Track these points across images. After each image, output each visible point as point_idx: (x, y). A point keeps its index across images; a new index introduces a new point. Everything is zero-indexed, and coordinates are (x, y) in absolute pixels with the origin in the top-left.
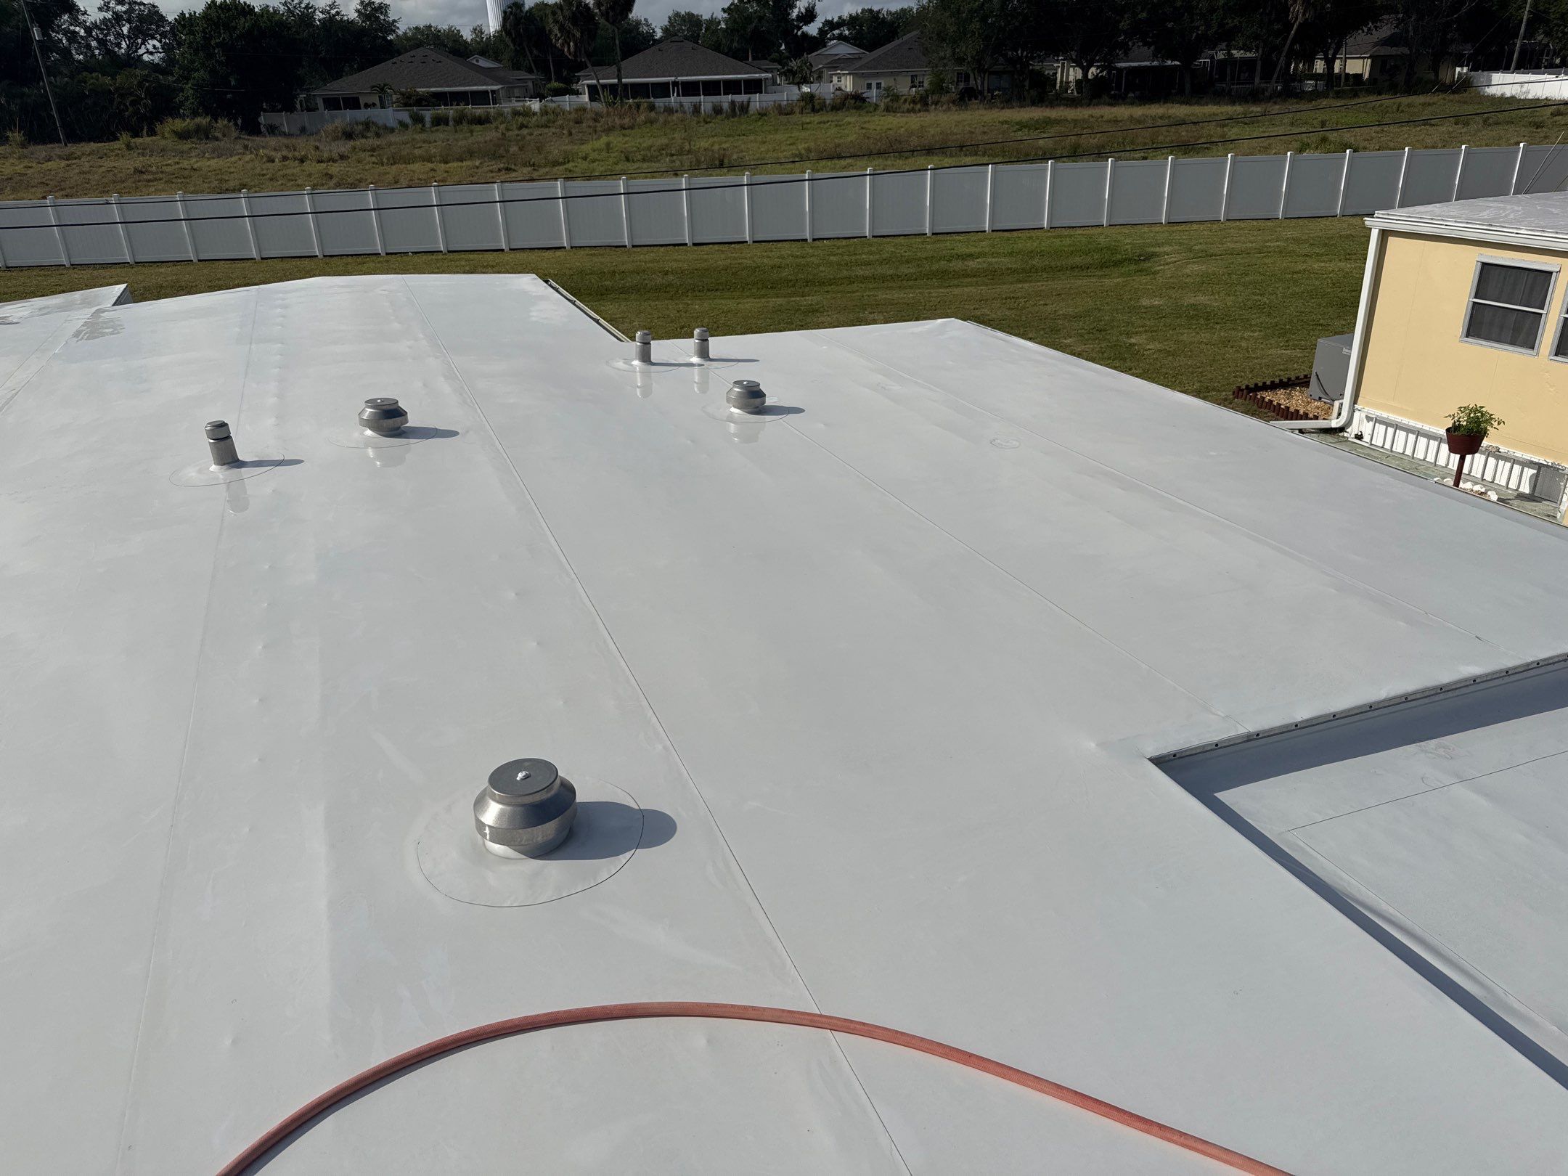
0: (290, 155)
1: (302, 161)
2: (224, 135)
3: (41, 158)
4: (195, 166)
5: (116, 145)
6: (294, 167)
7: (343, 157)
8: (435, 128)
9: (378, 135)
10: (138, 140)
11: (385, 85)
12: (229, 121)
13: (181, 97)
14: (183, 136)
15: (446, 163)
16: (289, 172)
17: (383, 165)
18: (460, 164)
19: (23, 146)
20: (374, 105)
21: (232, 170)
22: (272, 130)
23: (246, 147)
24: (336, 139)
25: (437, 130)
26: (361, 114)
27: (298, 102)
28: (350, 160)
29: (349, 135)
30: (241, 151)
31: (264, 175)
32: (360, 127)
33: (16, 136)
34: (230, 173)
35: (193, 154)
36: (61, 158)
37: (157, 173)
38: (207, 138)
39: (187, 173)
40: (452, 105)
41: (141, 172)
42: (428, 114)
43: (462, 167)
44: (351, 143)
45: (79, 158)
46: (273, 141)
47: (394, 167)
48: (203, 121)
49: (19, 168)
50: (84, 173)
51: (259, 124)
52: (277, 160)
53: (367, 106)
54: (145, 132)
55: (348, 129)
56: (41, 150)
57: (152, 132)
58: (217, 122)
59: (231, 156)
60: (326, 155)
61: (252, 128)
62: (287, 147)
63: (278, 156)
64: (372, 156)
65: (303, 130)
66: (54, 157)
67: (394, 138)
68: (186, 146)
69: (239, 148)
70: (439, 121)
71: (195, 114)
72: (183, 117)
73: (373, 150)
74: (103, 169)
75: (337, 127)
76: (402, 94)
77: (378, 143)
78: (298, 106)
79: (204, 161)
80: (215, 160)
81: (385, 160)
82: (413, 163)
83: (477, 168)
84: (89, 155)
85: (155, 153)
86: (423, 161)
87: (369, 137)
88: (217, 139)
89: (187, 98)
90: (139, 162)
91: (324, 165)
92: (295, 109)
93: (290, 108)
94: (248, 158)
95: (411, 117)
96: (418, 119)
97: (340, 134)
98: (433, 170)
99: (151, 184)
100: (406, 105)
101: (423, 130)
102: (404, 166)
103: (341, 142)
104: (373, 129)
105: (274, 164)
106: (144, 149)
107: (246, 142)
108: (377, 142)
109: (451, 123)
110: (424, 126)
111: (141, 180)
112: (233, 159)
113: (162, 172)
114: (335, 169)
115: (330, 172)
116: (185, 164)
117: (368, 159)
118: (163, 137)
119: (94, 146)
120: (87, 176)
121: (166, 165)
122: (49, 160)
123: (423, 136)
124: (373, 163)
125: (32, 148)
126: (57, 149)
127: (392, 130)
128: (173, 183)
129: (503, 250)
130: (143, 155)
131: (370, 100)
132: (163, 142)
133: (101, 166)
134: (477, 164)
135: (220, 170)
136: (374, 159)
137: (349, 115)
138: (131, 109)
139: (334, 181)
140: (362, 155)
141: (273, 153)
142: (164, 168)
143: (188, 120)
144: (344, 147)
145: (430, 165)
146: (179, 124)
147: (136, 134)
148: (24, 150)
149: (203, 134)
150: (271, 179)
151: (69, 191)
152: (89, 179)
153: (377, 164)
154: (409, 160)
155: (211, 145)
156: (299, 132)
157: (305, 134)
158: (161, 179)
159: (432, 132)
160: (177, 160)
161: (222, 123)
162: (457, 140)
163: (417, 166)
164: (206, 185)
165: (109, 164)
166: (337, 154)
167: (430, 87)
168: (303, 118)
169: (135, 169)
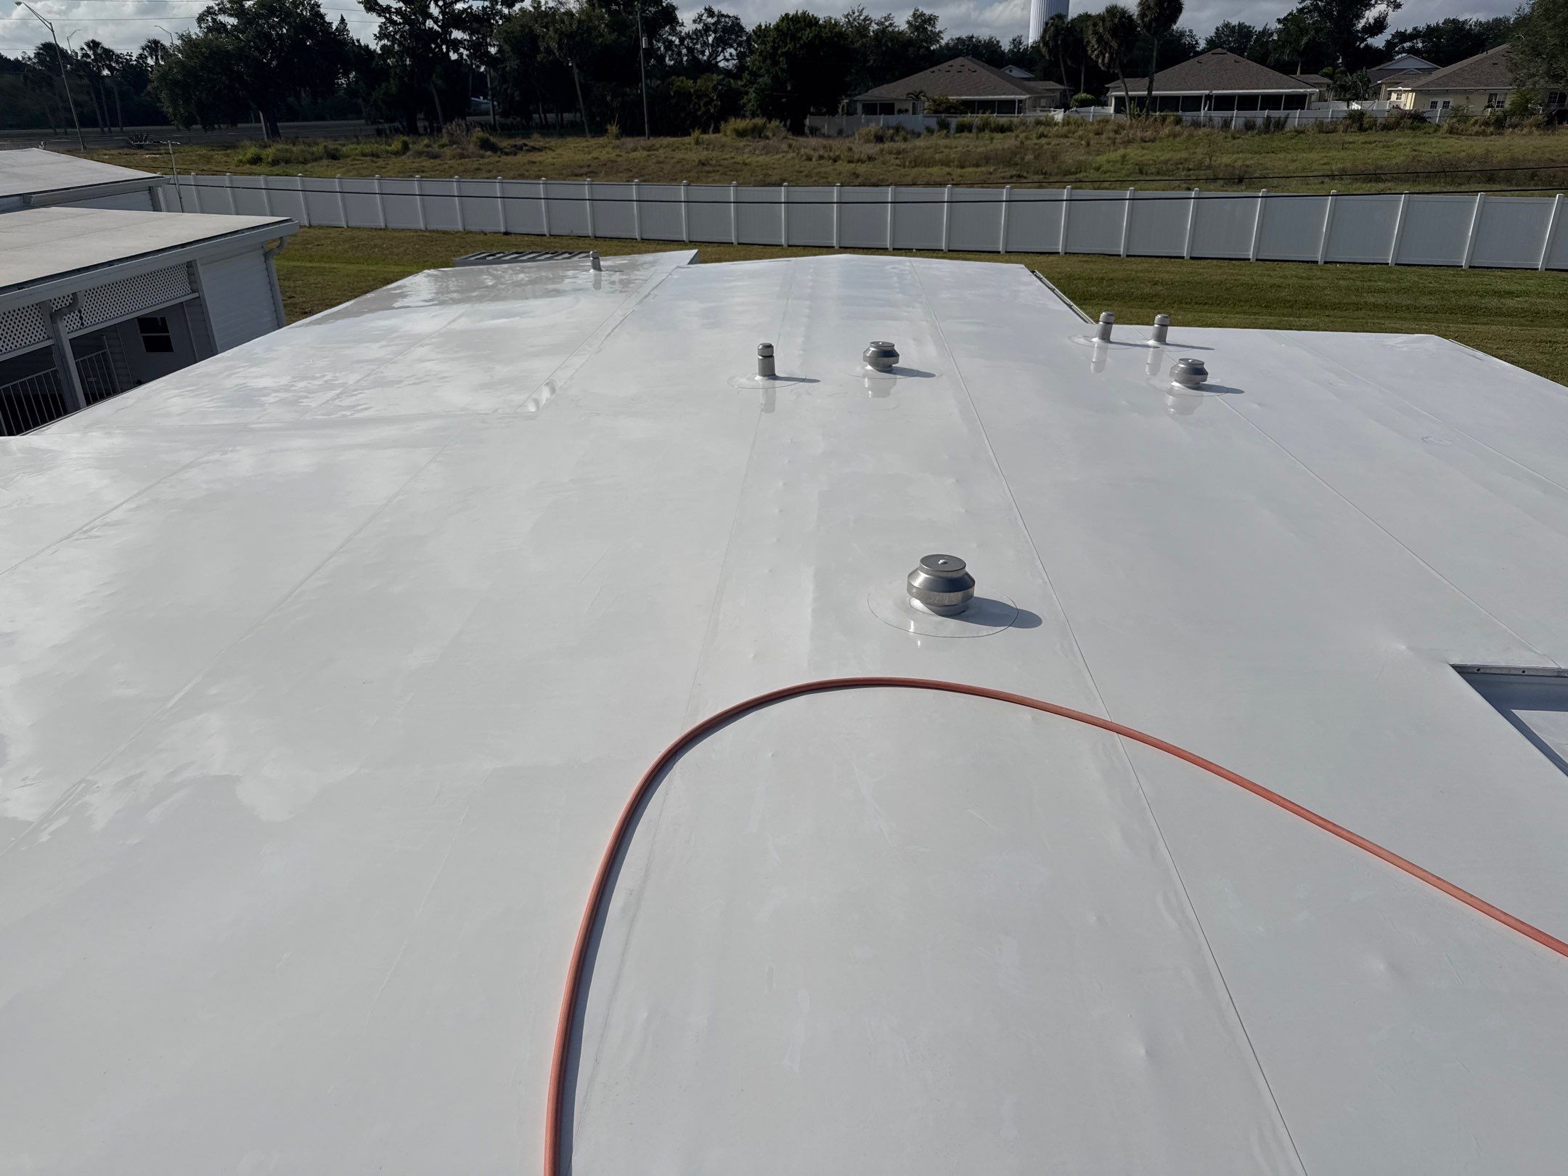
0: (826, 155)
1: (835, 161)
2: (774, 136)
3: (629, 148)
4: (747, 161)
5: (687, 139)
6: (827, 167)
7: (870, 158)
8: (958, 135)
9: (905, 140)
10: (706, 137)
11: (920, 92)
12: (781, 122)
13: (745, 100)
14: (741, 134)
15: (963, 167)
16: (823, 170)
17: (904, 167)
18: (975, 169)
19: (617, 137)
20: (907, 111)
21: (775, 166)
22: (814, 131)
23: (790, 146)
24: (868, 141)
25: (959, 137)
26: (894, 120)
27: (841, 107)
28: (876, 162)
29: (879, 139)
30: (785, 149)
31: (801, 172)
32: (891, 131)
33: (613, 129)
34: (774, 169)
35: (747, 150)
36: (644, 149)
37: (715, 166)
38: (760, 137)
39: (739, 167)
40: (978, 113)
41: (704, 164)
42: (954, 121)
43: (976, 173)
44: (881, 146)
45: (657, 150)
46: (813, 141)
47: (915, 170)
48: (759, 121)
49: (613, 156)
50: (659, 162)
51: (804, 125)
52: (814, 159)
53: (900, 111)
54: (711, 130)
55: (880, 133)
56: (630, 142)
57: (717, 130)
58: (770, 122)
59: (777, 154)
60: (856, 157)
61: (797, 130)
62: (825, 147)
63: (815, 155)
64: (897, 158)
65: (840, 132)
66: (639, 148)
67: (920, 143)
68: (741, 143)
69: (784, 147)
70: (962, 128)
71: (754, 115)
72: (744, 117)
73: (899, 153)
74: (675, 160)
75: (870, 131)
76: (934, 101)
77: (904, 147)
78: (840, 110)
79: (752, 154)
80: (764, 157)
81: (907, 164)
82: (932, 167)
83: (991, 173)
84: (665, 148)
85: (716, 148)
86: (942, 165)
87: (898, 141)
88: (767, 138)
89: (750, 101)
90: (704, 155)
91: (853, 165)
92: (837, 112)
93: (833, 112)
94: (790, 155)
95: (938, 123)
96: (944, 126)
97: (872, 137)
98: (949, 174)
99: (710, 175)
100: (936, 112)
101: (947, 136)
102: (923, 169)
103: (872, 145)
104: (902, 133)
105: (810, 163)
106: (708, 145)
107: (791, 141)
108: (903, 145)
109: (974, 130)
110: (948, 132)
111: (703, 172)
112: (778, 156)
113: (720, 165)
114: (862, 169)
115: (857, 172)
116: (739, 159)
117: (893, 161)
118: (725, 135)
119: (670, 140)
120: (661, 166)
121: (724, 159)
122: (635, 151)
123: (946, 142)
124: (897, 165)
125: (623, 140)
126: (642, 141)
127: (919, 135)
128: (726, 175)
129: (999, 252)
130: (707, 149)
131: (904, 106)
132: (724, 139)
133: (672, 158)
134: (991, 170)
135: (766, 165)
136: (898, 162)
137: (882, 119)
138: (703, 109)
139: (860, 180)
140: (888, 157)
141: (812, 152)
142: (722, 162)
143: (748, 121)
144: (873, 149)
145: (947, 169)
146: (741, 124)
147: (705, 132)
148: (617, 141)
149: (757, 132)
150: (807, 176)
151: (646, 177)
152: (663, 168)
153: (899, 166)
154: (928, 164)
155: (762, 143)
156: (835, 135)
157: (842, 136)
158: (718, 171)
159: (955, 138)
160: (733, 155)
161: (775, 123)
162: (976, 147)
163: (935, 170)
164: (753, 179)
165: (679, 155)
166: (866, 156)
167: (961, 95)
168: (841, 120)
169: (700, 161)
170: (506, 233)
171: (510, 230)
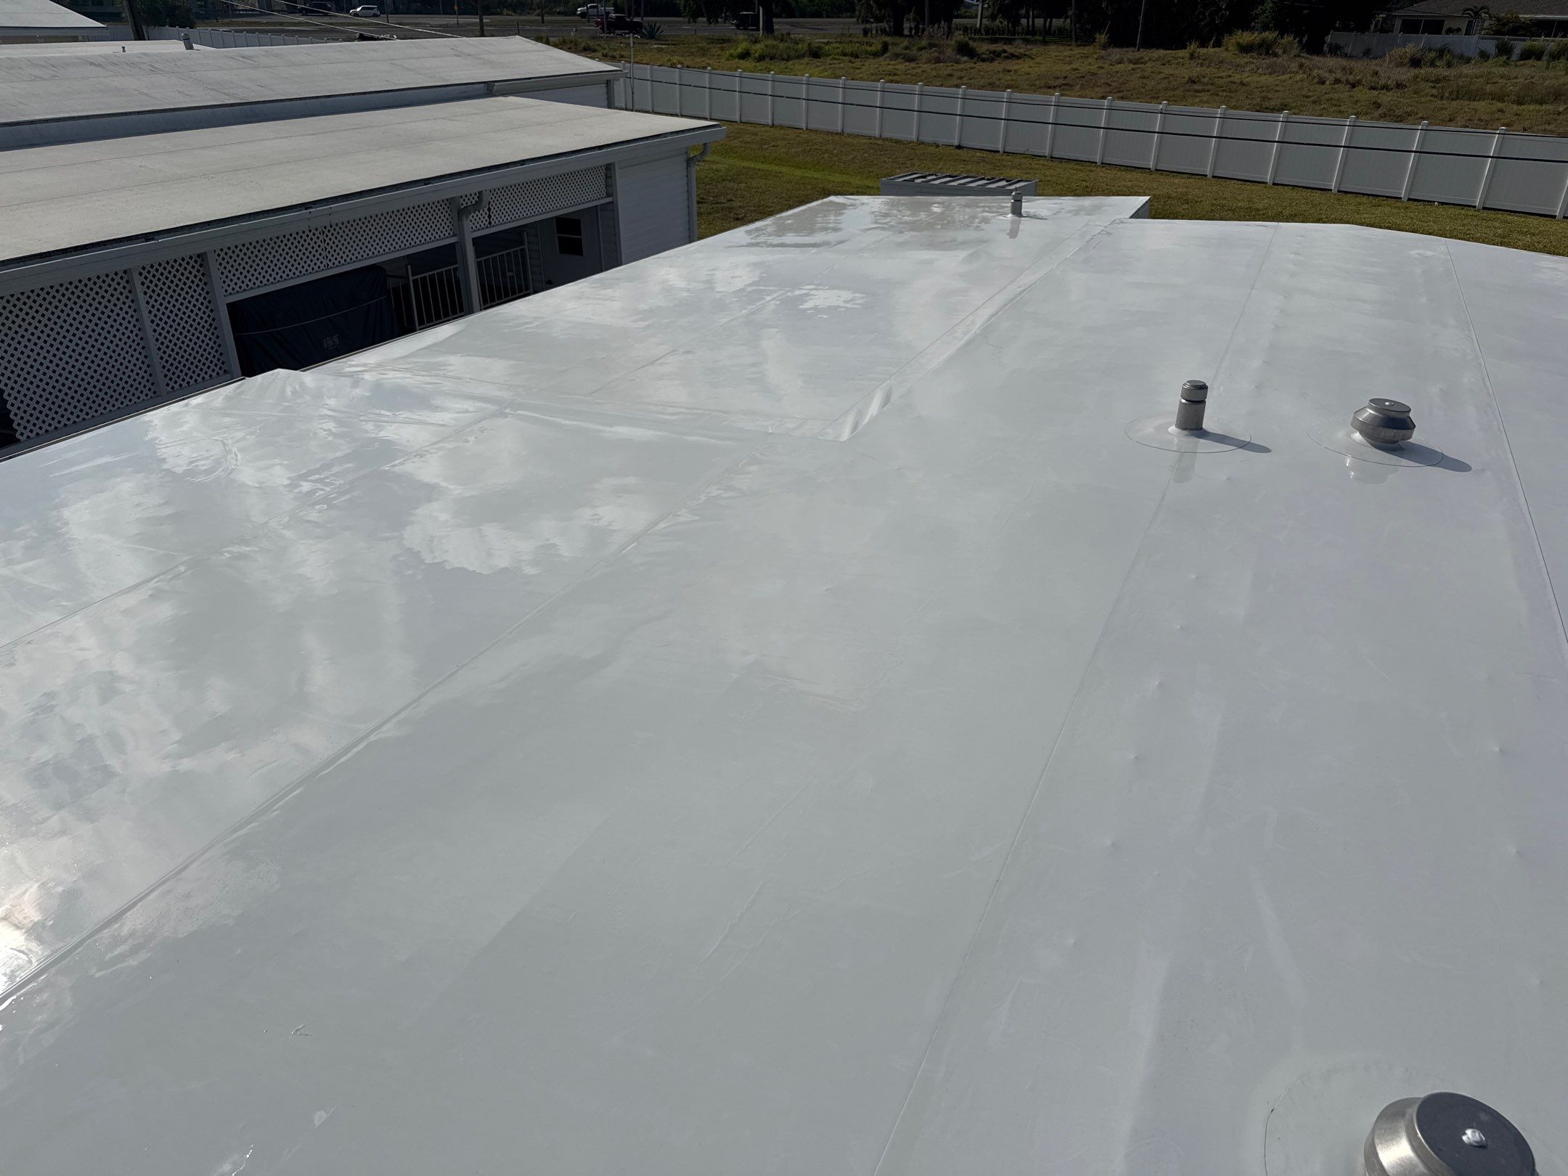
0: (1343, 79)
1: (1354, 86)
2: (1284, 52)
3: (1113, 60)
4: (1245, 81)
5: (1181, 53)
6: (1343, 93)
7: (1399, 86)
8: (1522, 62)
9: (1449, 65)
10: (1204, 51)
11: (1482, 8)
12: (1295, 38)
13: (1259, 10)
14: (1245, 49)
15: (1520, 103)
16: (1336, 96)
17: (1442, 98)
18: (1538, 107)
19: (1104, 47)
20: (1459, 30)
21: (1277, 88)
22: (1335, 50)
23: (1301, 66)
24: (1401, 64)
25: (1522, 65)
26: (1438, 40)
27: (1374, 22)
28: (1406, 90)
29: (1416, 62)
30: (1294, 69)
31: (1308, 97)
32: (1433, 55)
33: (1102, 38)
34: (1276, 91)
35: (1248, 69)
36: (1130, 61)
37: (1207, 84)
38: (1267, 53)
39: (1234, 87)
40: (1555, 36)
41: (1194, 82)
42: (1519, 45)
43: (1539, 111)
44: (1416, 71)
45: (1145, 63)
46: (1331, 62)
47: (1454, 103)
48: (1269, 35)
49: (1093, 68)
50: (1144, 77)
51: (1324, 42)
52: (1328, 82)
53: (1450, 31)
54: (1211, 43)
55: (1418, 55)
56: (1116, 53)
57: (1218, 44)
58: (1282, 38)
59: (1283, 74)
60: (1382, 82)
61: (1314, 47)
62: (1344, 69)
63: (1331, 78)
64: (1434, 87)
65: (1367, 53)
66: (1125, 60)
67: (1466, 70)
68: (1245, 58)
69: (1294, 66)
70: (1527, 55)
71: (1265, 28)
72: (1252, 29)
73: (1437, 81)
74: (1162, 76)
75: (1406, 52)
76: (1498, 20)
77: (1446, 74)
78: (1372, 27)
79: (1255, 73)
80: (1266, 77)
81: (1447, 95)
82: (1479, 100)
83: (1559, 113)
84: (1154, 61)
85: (1213, 64)
86: (1492, 99)
87: (1439, 67)
88: (1276, 55)
89: (1264, 12)
90: (1195, 70)
91: (1375, 93)
92: (1369, 29)
93: (1363, 28)
94: (1298, 77)
95: (1497, 47)
96: (1504, 50)
97: (1406, 61)
98: (1501, 111)
99: (1198, 94)
100: (1498, 32)
101: (1506, 64)
102: (1468, 102)
103: (1405, 69)
104: (1447, 57)
105: (1322, 86)
106: (1204, 60)
107: (1303, 61)
108: (1446, 72)
109: (1545, 58)
110: (1508, 59)
111: (1193, 90)
112: (1286, 76)
113: (1212, 84)
114: (1386, 98)
115: (1379, 101)
116: (1237, 78)
117: (1428, 90)
118: (1227, 50)
119: (1162, 52)
120: (1145, 81)
121: (1219, 77)
122: (1120, 63)
123: (1502, 70)
124: (1432, 96)
125: (1110, 50)
126: (1131, 53)
127: (1468, 60)
128: (1218, 95)
129: (1554, 217)
130: (1202, 65)
131: (1454, 25)
132: (1225, 54)
133: (1160, 73)
134: (1561, 109)
135: (1267, 87)
136: (1434, 91)
137: (1424, 39)
138: (1208, 19)
139: (1381, 111)
140: (1422, 85)
141: (1327, 75)
142: (1216, 80)
143: (1256, 34)
144: (1405, 74)
145: (1500, 105)
146: (1246, 37)
147: (1203, 45)
148: (1103, 51)
149: (1265, 49)
150: (1314, 102)
151: (1125, 93)
152: (1146, 84)
153: (1436, 97)
154: (1473, 96)
155: (1268, 61)
156: (1362, 55)
157: (1368, 57)
158: (1208, 91)
159: (1516, 66)
160: (1230, 73)
161: (1288, 39)
162: (1544, 79)
163: (1482, 105)
164: (1248, 102)
165: (1168, 70)
166: (1395, 83)
167: (1537, 13)
168: (1371, 39)
169: (1190, 78)
170: (959, 147)
171: (964, 143)
